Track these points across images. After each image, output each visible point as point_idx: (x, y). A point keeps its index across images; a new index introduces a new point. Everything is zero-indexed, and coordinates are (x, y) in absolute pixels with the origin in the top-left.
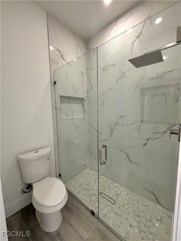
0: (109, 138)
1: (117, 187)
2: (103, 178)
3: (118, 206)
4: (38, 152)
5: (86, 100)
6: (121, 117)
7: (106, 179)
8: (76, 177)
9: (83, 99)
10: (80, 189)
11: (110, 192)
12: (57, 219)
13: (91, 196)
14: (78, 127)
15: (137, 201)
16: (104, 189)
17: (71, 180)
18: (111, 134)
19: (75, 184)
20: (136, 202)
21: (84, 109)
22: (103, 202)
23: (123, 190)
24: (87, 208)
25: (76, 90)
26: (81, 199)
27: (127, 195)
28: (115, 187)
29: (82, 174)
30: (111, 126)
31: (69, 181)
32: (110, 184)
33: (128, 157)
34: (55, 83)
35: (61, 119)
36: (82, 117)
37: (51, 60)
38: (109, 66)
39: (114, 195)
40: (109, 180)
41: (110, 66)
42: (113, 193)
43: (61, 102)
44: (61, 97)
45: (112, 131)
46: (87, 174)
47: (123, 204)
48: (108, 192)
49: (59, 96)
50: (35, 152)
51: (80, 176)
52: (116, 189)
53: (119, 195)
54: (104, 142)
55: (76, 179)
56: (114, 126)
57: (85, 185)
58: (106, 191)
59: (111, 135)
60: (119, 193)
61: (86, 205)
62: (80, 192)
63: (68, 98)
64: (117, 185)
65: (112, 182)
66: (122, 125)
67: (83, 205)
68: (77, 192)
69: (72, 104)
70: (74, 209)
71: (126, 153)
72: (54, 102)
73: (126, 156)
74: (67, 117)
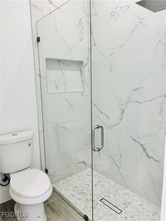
0: (118, 123)
1: (128, 195)
2: (109, 181)
3: (124, 216)
4: (17, 135)
5: (86, 64)
6: (136, 90)
7: (113, 183)
8: (70, 178)
9: (82, 62)
10: (74, 193)
11: (116, 200)
12: (39, 217)
13: (88, 201)
14: (73, 106)
15: (154, 213)
16: (107, 195)
17: (63, 181)
18: (122, 116)
19: (68, 185)
20: (152, 214)
21: (83, 78)
22: (103, 210)
23: (136, 198)
24: (79, 213)
25: (71, 50)
26: (74, 204)
27: (141, 205)
28: (125, 194)
29: (79, 174)
30: (122, 104)
31: (60, 182)
32: (119, 190)
33: (144, 150)
34: (38, 40)
35: (48, 92)
36: (81, 91)
37: (31, 5)
38: (120, 8)
39: (121, 203)
40: (118, 185)
41: (122, 8)
42: (120, 201)
43: (47, 68)
44: (47, 59)
45: (123, 112)
46: (87, 175)
47: (131, 214)
48: (112, 199)
49: (45, 59)
50: (13, 135)
51: (76, 177)
52: (126, 196)
53: (128, 204)
54: (111, 129)
55: (69, 180)
56: (126, 103)
57: (81, 188)
58: (111, 198)
59: (122, 118)
60: (129, 201)
61: (78, 210)
62: (73, 196)
63: (59, 61)
64: (128, 191)
65: (121, 187)
66: (137, 102)
67: (75, 209)
68: (70, 195)
69: (64, 71)
70: (63, 212)
71: (142, 144)
72: (37, 68)
73: (142, 149)
74: (57, 91)
